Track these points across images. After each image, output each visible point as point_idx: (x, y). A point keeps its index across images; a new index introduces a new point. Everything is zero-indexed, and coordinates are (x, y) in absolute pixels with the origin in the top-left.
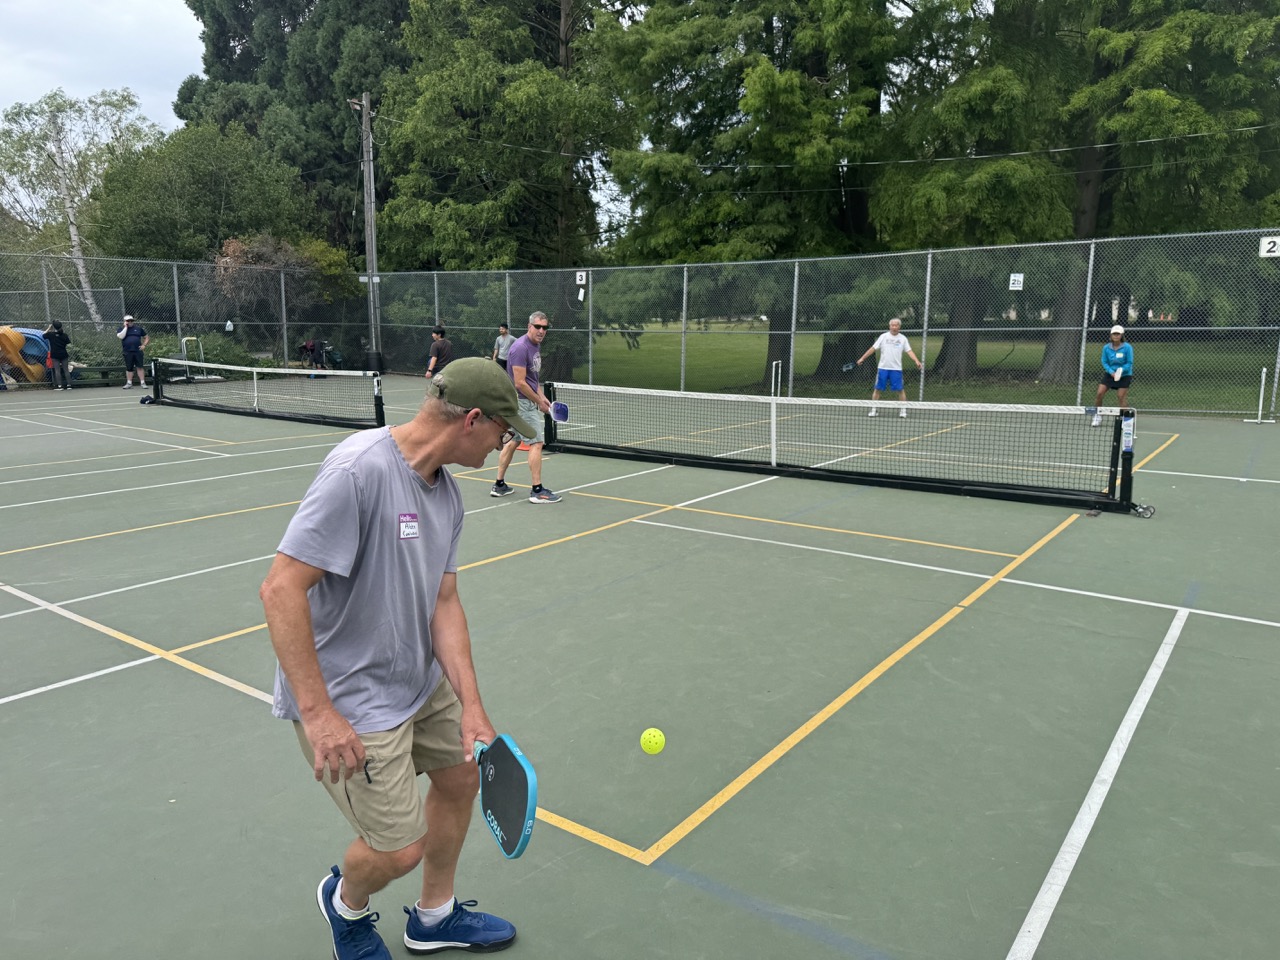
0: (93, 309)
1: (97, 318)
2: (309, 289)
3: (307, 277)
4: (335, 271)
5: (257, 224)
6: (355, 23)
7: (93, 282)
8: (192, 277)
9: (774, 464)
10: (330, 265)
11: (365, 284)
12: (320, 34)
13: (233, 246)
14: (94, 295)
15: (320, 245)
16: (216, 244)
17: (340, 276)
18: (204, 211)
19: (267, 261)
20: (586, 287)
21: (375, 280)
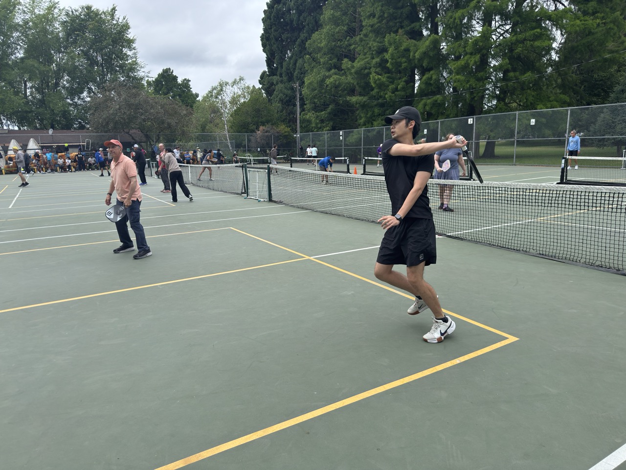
0: (230, 146)
1: (231, 148)
2: (280, 139)
3: (280, 136)
4: (287, 134)
5: (268, 122)
6: (300, 58)
7: (230, 139)
8: (251, 137)
10: (285, 132)
11: (296, 137)
12: (292, 61)
13: (261, 128)
14: (230, 142)
15: (283, 127)
16: (258, 129)
17: (287, 135)
18: (256, 119)
19: (269, 132)
20: (342, 136)
21: (298, 136)
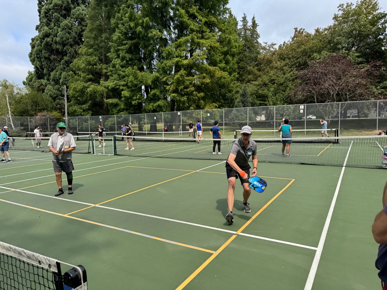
0: (13, 126)
2: (54, 120)
3: (54, 118)
5: (44, 109)
10: (58, 116)
13: (39, 114)
14: (13, 123)
15: (55, 113)
16: (36, 113)
17: (59, 118)
18: (34, 107)
19: (46, 116)
20: (101, 119)
21: (67, 118)
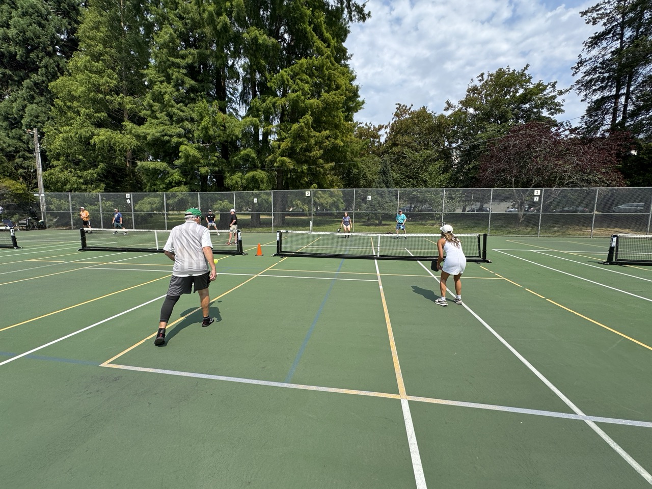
4: (20, 192)
6: (32, 104)
9: (158, 249)
10: (17, 190)
11: (37, 197)
12: (15, 105)
15: (11, 182)
17: (22, 194)
20: (130, 199)
21: (43, 195)
